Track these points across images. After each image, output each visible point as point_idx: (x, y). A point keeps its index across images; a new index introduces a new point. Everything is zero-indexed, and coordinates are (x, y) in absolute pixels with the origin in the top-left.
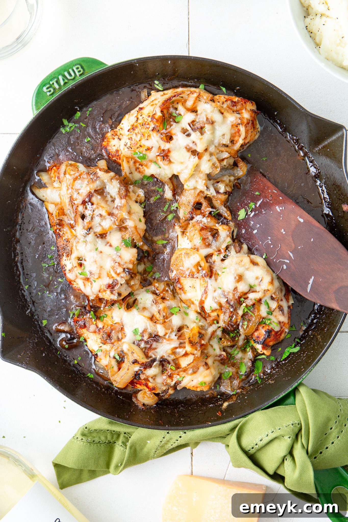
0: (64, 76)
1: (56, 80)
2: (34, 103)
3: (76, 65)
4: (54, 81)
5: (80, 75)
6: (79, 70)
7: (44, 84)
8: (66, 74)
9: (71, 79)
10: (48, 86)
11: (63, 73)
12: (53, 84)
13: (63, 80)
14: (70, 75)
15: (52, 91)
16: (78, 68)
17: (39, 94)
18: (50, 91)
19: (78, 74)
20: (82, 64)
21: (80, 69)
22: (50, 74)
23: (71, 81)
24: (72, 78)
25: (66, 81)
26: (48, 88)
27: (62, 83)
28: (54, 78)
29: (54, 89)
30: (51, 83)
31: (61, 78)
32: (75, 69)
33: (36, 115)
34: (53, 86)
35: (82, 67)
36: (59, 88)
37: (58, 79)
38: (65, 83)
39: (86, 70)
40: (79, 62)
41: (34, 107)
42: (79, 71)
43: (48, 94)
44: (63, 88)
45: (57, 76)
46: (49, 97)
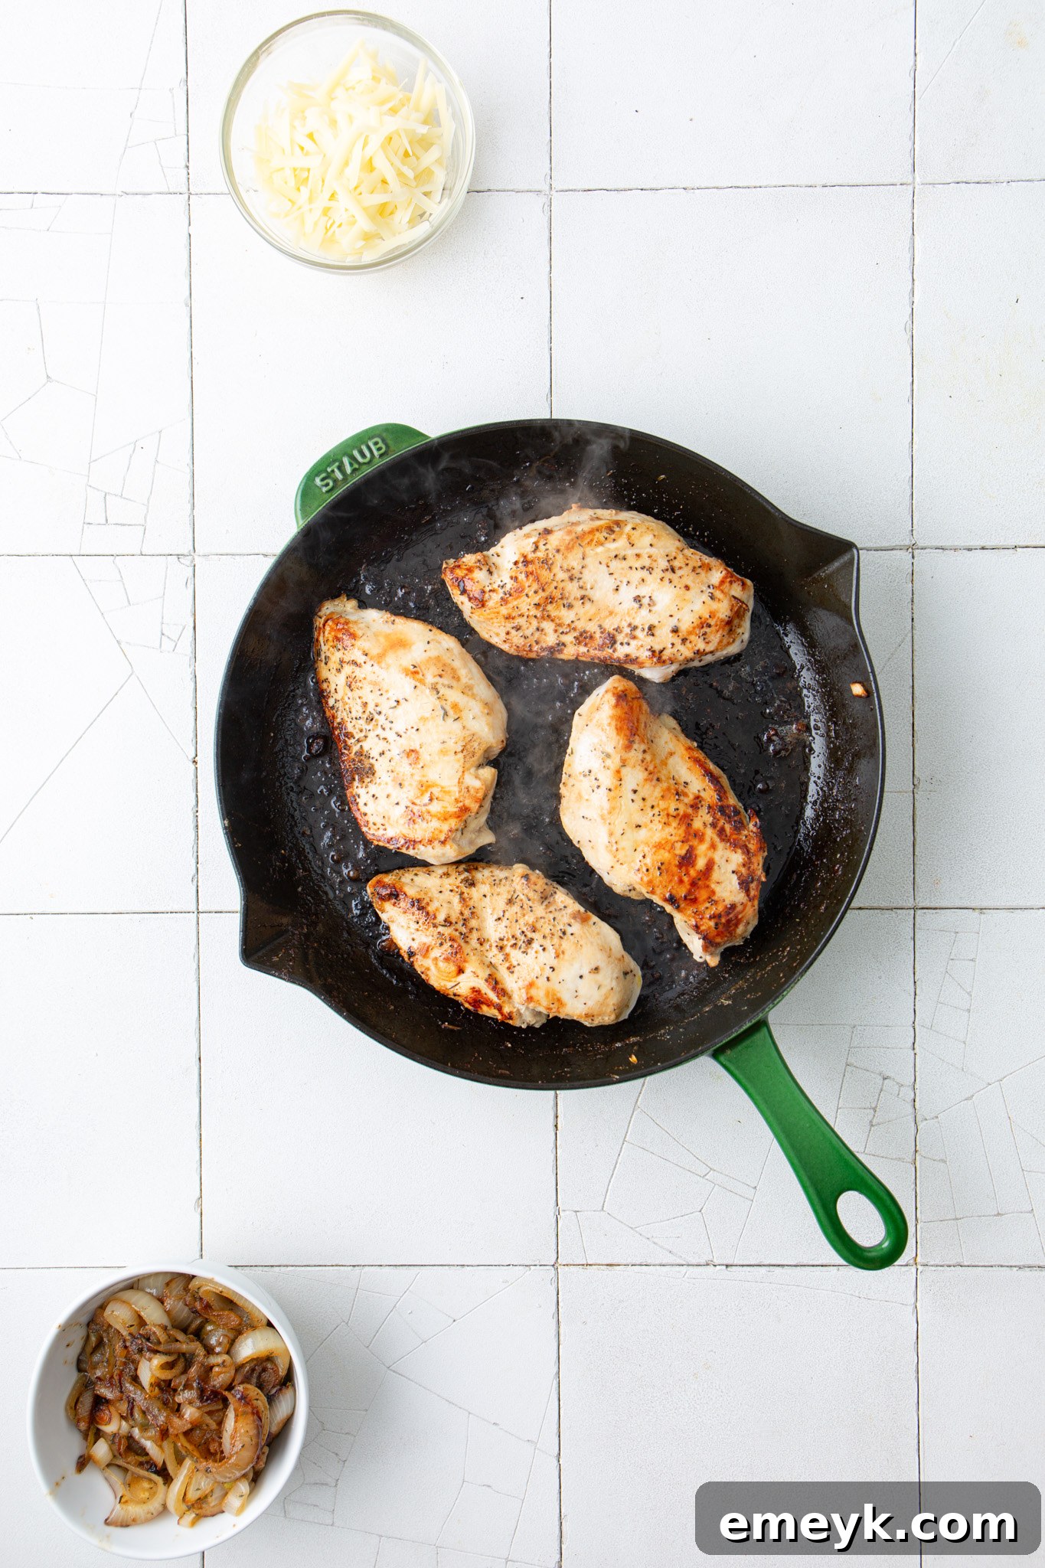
0: (353, 458)
1: (337, 464)
2: (299, 507)
3: (373, 438)
4: (335, 467)
5: (381, 456)
6: (378, 446)
7: (316, 472)
8: (356, 453)
9: (365, 464)
10: (323, 475)
11: (349, 452)
12: (333, 471)
13: (351, 465)
14: (363, 455)
15: (331, 484)
16: (376, 443)
17: (307, 491)
18: (327, 485)
19: (376, 453)
20: (384, 435)
21: (381, 444)
22: (327, 454)
23: (364, 467)
24: (366, 460)
25: (356, 466)
26: (322, 480)
27: (349, 470)
28: (334, 461)
29: (335, 481)
30: (329, 470)
31: (346, 460)
32: (371, 444)
33: (302, 527)
34: (332, 475)
35: (383, 441)
36: (343, 479)
37: (342, 462)
38: (354, 471)
39: (392, 448)
40: (377, 432)
41: (299, 512)
42: (379, 449)
43: (324, 489)
44: (350, 479)
45: (339, 457)
46: (327, 496)
